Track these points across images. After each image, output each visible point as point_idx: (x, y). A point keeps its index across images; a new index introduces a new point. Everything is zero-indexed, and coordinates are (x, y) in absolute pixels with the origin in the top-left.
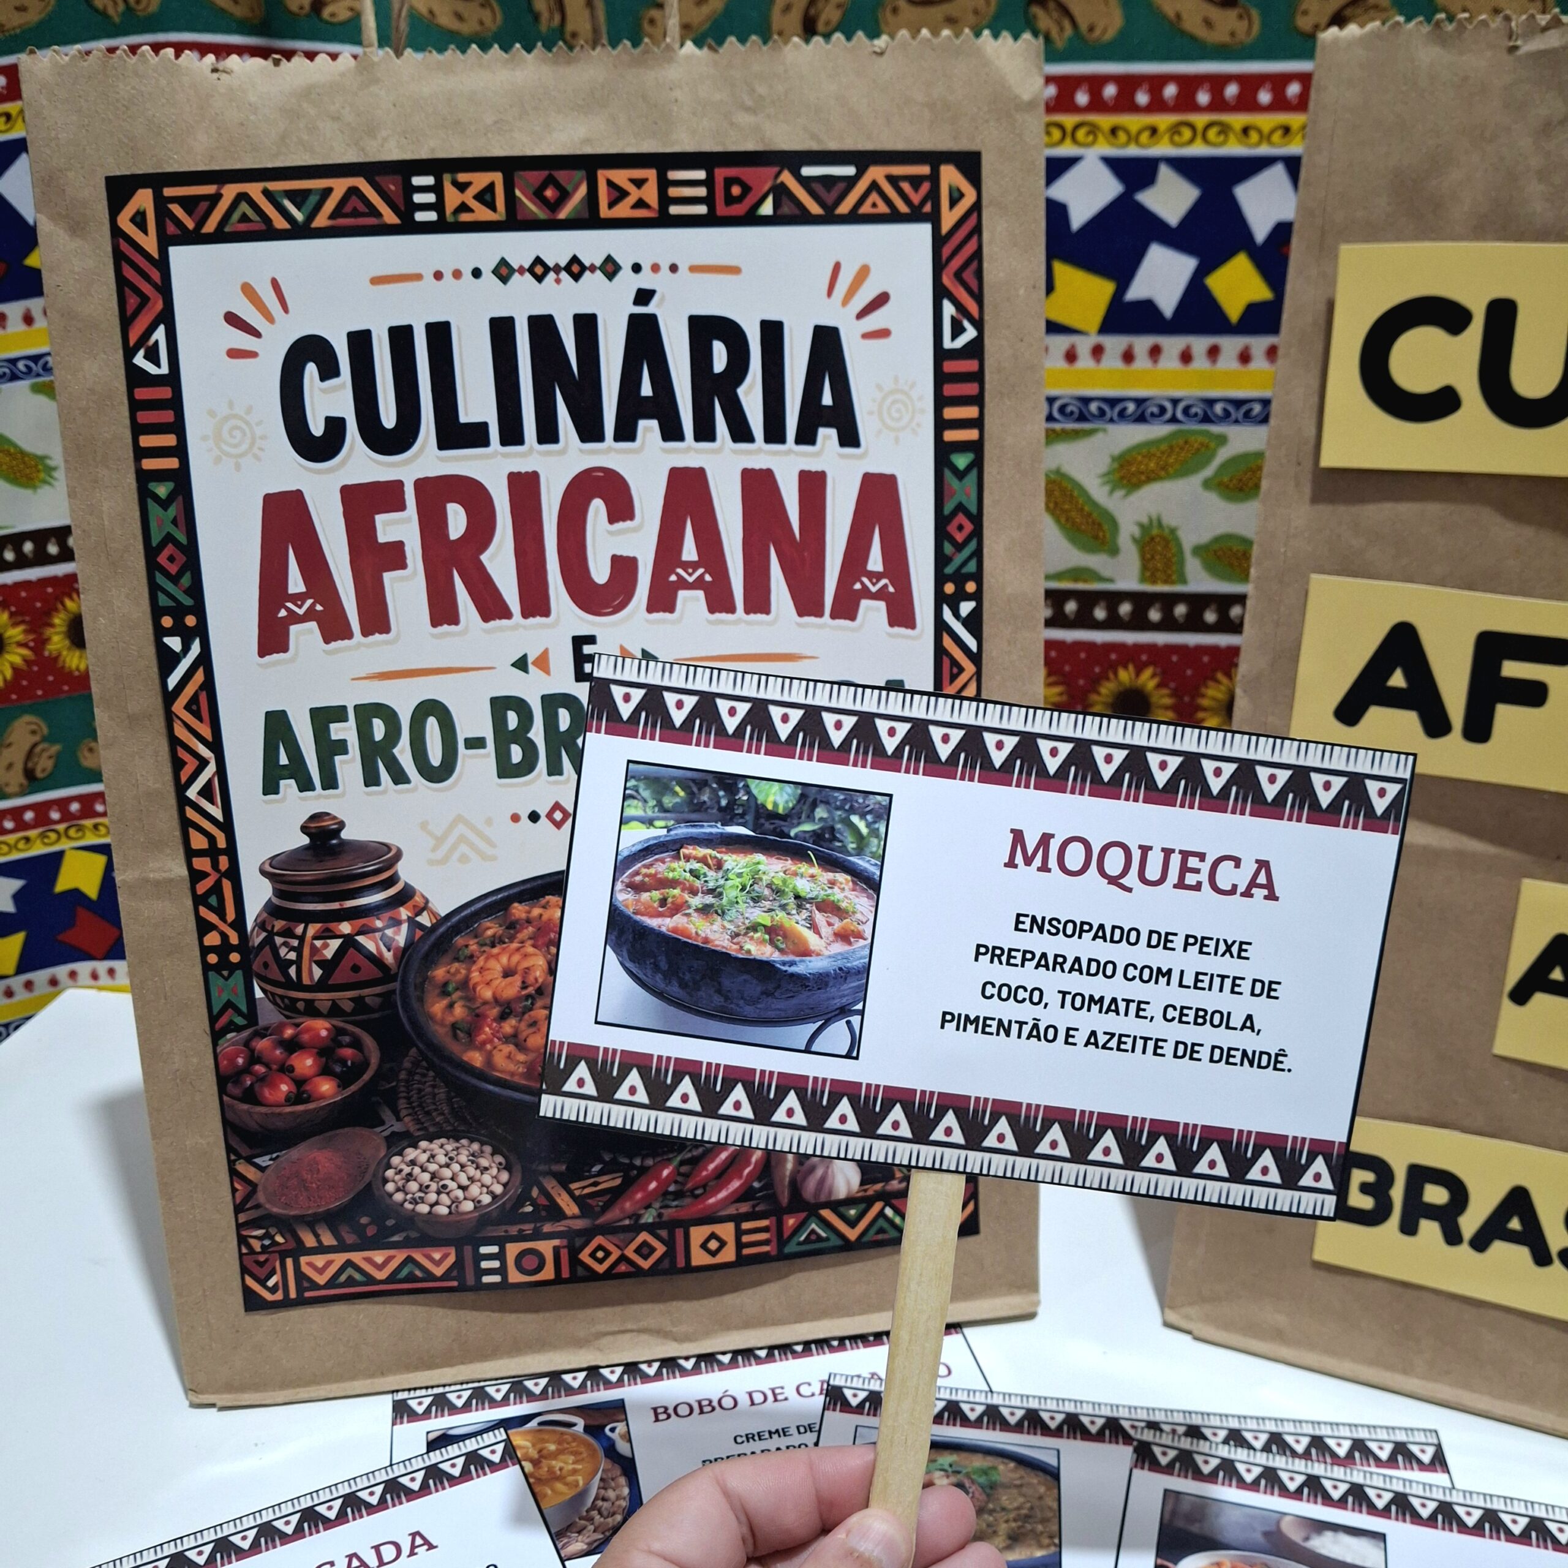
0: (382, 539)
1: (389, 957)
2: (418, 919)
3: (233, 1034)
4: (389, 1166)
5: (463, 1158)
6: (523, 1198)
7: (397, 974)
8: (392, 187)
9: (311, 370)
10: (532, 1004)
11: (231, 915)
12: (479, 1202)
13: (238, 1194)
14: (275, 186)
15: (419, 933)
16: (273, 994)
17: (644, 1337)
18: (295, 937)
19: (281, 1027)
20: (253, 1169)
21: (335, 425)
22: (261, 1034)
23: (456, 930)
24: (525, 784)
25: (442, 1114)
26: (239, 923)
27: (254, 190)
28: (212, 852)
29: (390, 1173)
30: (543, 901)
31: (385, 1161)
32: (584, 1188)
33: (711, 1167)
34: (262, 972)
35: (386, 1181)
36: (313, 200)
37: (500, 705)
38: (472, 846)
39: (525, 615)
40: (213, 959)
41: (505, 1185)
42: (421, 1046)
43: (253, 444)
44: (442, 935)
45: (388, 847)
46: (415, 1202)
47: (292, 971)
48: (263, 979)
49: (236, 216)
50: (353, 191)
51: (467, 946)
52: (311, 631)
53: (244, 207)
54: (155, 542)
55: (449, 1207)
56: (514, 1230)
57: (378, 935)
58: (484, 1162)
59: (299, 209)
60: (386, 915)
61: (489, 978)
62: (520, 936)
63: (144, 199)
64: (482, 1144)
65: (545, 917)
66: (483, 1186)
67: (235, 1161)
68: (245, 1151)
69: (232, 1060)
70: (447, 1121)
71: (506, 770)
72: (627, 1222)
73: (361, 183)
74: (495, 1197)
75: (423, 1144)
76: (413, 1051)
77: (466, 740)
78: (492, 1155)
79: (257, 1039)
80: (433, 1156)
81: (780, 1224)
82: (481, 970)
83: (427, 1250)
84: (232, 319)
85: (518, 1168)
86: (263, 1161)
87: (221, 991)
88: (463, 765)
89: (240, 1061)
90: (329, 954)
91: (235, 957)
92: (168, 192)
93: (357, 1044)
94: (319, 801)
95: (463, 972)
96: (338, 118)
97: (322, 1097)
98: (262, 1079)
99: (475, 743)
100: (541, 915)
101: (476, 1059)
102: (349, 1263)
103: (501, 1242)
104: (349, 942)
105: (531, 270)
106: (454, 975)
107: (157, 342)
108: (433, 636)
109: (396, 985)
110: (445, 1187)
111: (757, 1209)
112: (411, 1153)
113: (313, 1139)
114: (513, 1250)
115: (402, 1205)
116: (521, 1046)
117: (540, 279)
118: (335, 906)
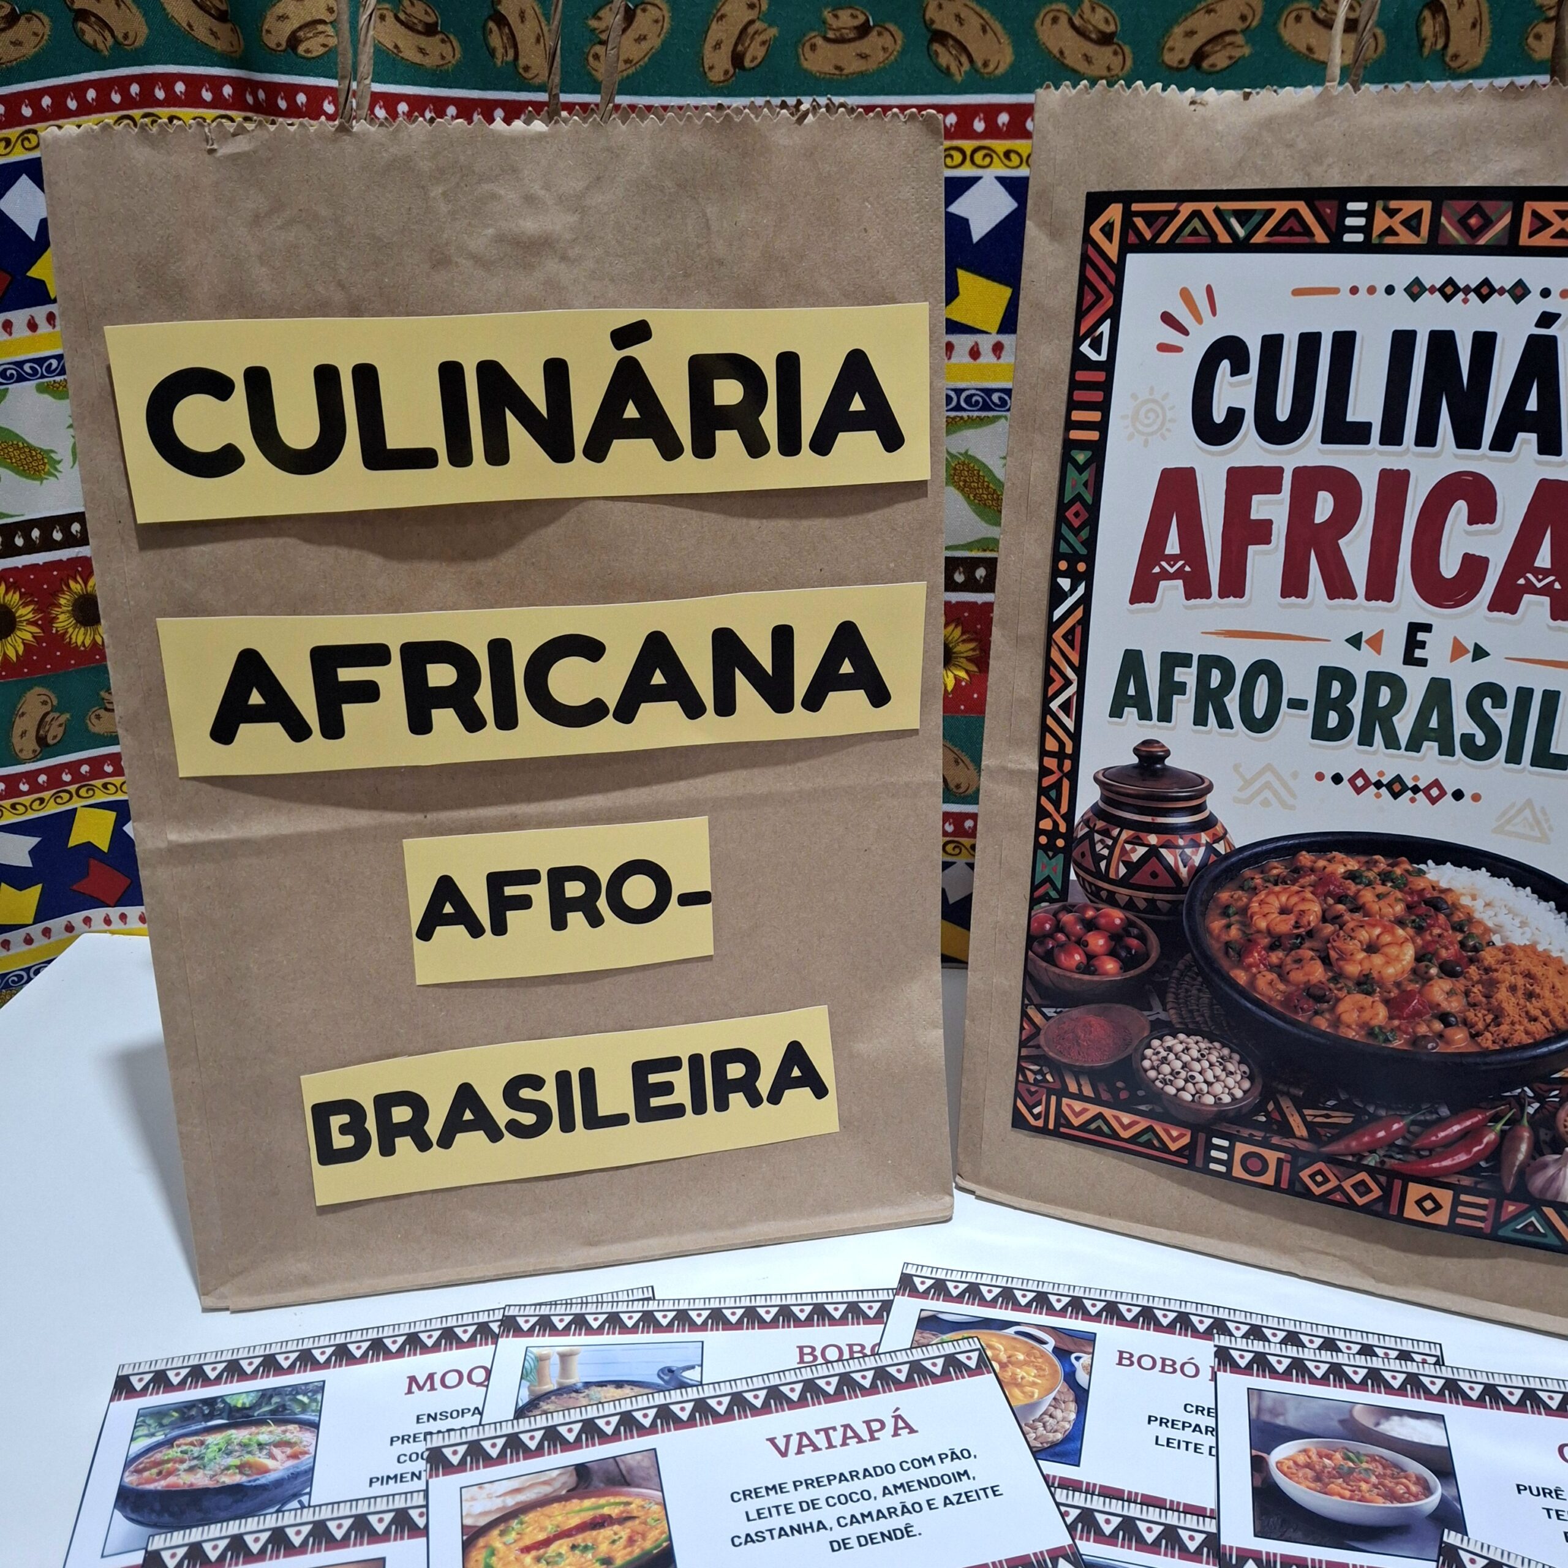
0: (1254, 516)
1: (1184, 872)
2: (1215, 846)
3: (1046, 904)
4: (1149, 1046)
5: (1213, 1059)
6: (1260, 1108)
7: (1187, 888)
8: (1328, 211)
9: (1225, 365)
10: (1301, 943)
11: (1064, 808)
12: (1220, 1099)
13: (1024, 1032)
14: (1224, 206)
15: (1213, 858)
16: (1083, 879)
17: (1343, 1264)
18: (1110, 837)
19: (1085, 907)
20: (1040, 1016)
21: (1235, 416)
22: (1069, 909)
23: (1248, 862)
24: (1334, 748)
25: (1203, 1015)
26: (1069, 817)
27: (1207, 208)
28: (1060, 755)
29: (1149, 1052)
30: (1330, 855)
31: (1147, 1041)
32: (1316, 1116)
33: (1442, 1134)
34: (1079, 859)
35: (1144, 1058)
36: (1256, 219)
37: (1327, 675)
38: (1275, 793)
39: (1368, 598)
40: (1043, 840)
41: (1245, 1092)
42: (1195, 952)
43: (1163, 424)
44: (1233, 864)
45: (1202, 779)
46: (1165, 1082)
47: (1103, 864)
48: (1078, 865)
49: (1188, 230)
50: (1293, 213)
51: (1253, 879)
52: (1177, 588)
53: (1196, 223)
54: (1068, 497)
55: (1193, 1096)
56: (1245, 1133)
57: (1178, 851)
58: (1231, 1067)
59: (1242, 226)
60: (1189, 836)
61: (1266, 911)
62: (1302, 881)
63: (1114, 213)
64: (1232, 1051)
65: (1328, 870)
66: (1226, 1086)
67: (1027, 1005)
68: (1037, 1000)
69: (1042, 925)
70: (1206, 1022)
71: (1320, 732)
72: (1350, 1158)
73: (1301, 207)
74: (1234, 1099)
75: (1182, 1036)
76: (1188, 956)
77: (1290, 700)
78: (1239, 1063)
79: (1064, 912)
80: (1187, 1049)
81: (1499, 1207)
82: (1261, 902)
83: (1167, 1126)
84: (1168, 319)
85: (1259, 1082)
86: (1050, 1012)
87: (1044, 867)
88: (1282, 721)
89: (1048, 926)
90: (1135, 857)
91: (1060, 843)
92: (1135, 207)
93: (1142, 938)
94: (1153, 730)
95: (1245, 900)
96: (1292, 146)
97: (1105, 973)
98: (1061, 946)
99: (1298, 704)
100: (1325, 868)
101: (1241, 977)
102: (1100, 1116)
103: (1232, 1138)
104: (1153, 851)
105: (1441, 290)
106: (1237, 900)
107: (1102, 333)
108: (1280, 605)
109: (1185, 897)
110: (1193, 1077)
111: (1479, 1186)
112: (1169, 1041)
113: (1093, 1006)
114: (1241, 1149)
115: (1154, 1081)
116: (1283, 977)
117: (1448, 298)
118: (1148, 819)
